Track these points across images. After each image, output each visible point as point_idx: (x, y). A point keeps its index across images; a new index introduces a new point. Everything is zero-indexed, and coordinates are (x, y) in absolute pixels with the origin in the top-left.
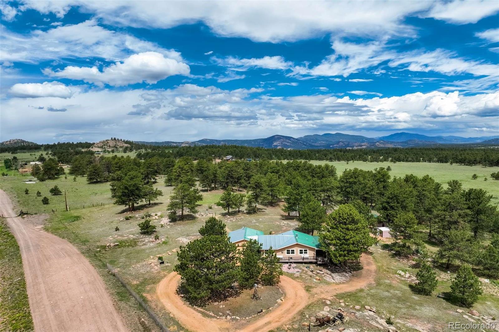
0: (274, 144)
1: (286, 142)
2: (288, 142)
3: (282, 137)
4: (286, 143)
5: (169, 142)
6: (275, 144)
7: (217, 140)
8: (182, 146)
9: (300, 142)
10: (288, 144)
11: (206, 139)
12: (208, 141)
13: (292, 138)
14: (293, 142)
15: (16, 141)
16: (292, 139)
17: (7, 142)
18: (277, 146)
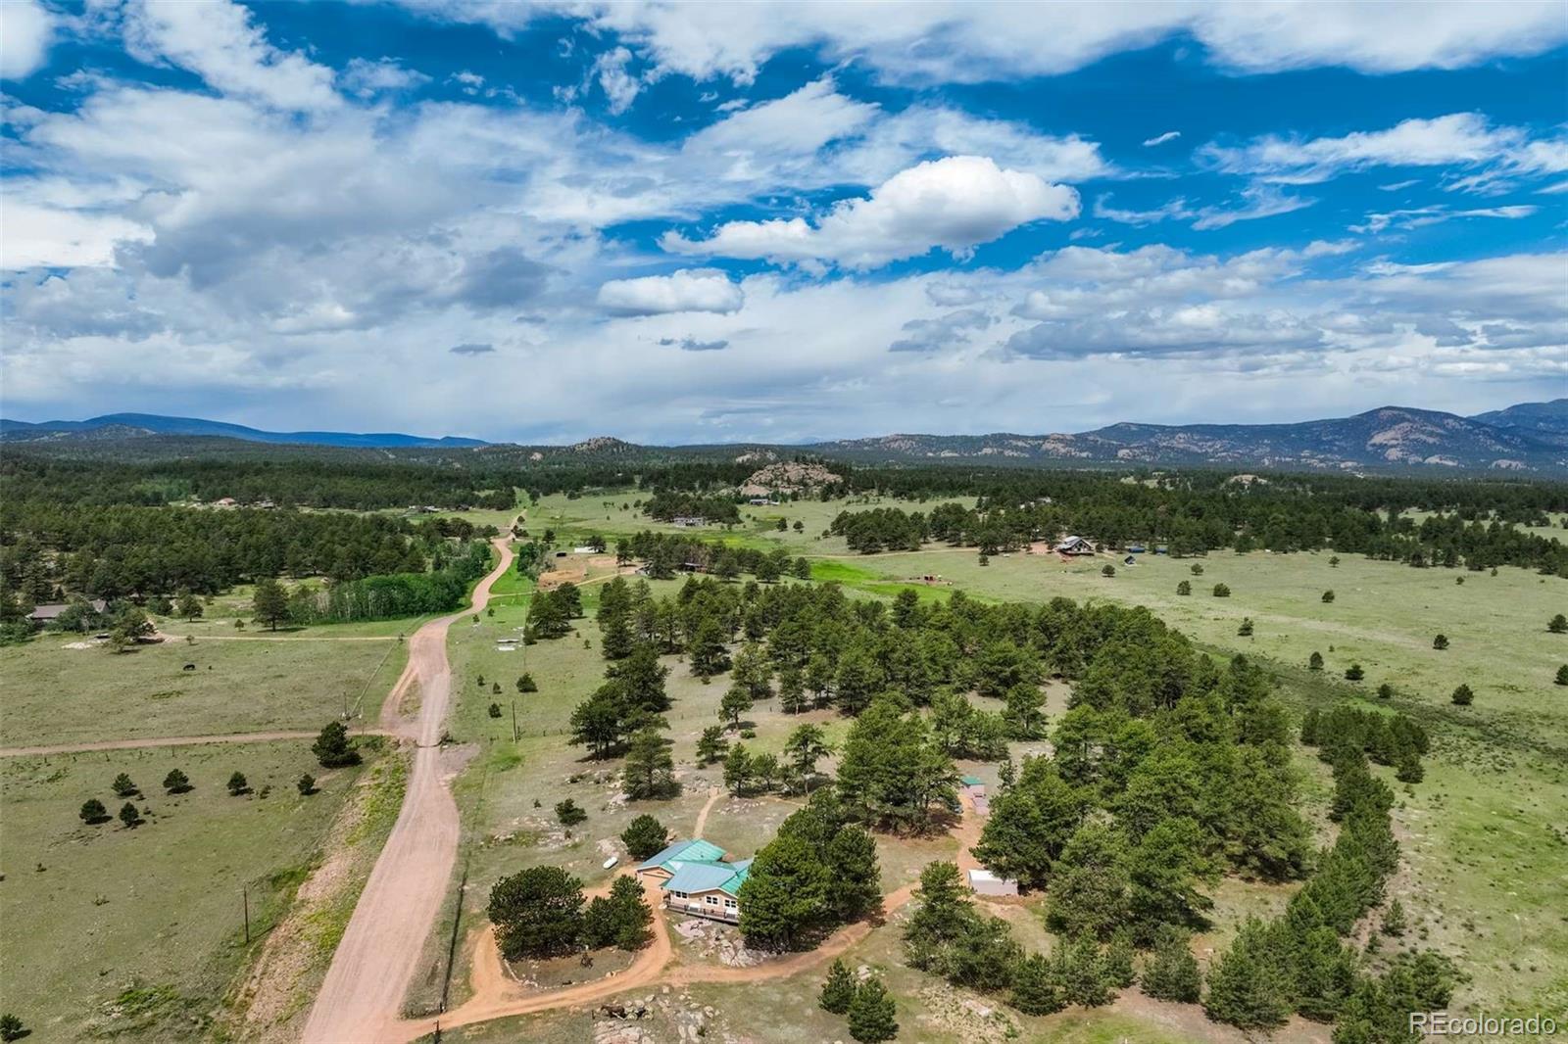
0: (1373, 441)
1: (1423, 432)
2: (1431, 434)
3: (1408, 416)
4: (1424, 437)
5: (1005, 434)
6: (1378, 439)
7: (1165, 427)
8: (1044, 447)
9: (1485, 433)
10: (1431, 440)
11: (1128, 425)
12: (1134, 428)
13: (1448, 416)
14: (1453, 434)
15: (601, 442)
16: (1450, 421)
17: (582, 445)
18: (1384, 447)
